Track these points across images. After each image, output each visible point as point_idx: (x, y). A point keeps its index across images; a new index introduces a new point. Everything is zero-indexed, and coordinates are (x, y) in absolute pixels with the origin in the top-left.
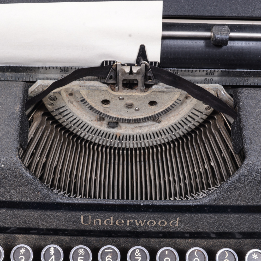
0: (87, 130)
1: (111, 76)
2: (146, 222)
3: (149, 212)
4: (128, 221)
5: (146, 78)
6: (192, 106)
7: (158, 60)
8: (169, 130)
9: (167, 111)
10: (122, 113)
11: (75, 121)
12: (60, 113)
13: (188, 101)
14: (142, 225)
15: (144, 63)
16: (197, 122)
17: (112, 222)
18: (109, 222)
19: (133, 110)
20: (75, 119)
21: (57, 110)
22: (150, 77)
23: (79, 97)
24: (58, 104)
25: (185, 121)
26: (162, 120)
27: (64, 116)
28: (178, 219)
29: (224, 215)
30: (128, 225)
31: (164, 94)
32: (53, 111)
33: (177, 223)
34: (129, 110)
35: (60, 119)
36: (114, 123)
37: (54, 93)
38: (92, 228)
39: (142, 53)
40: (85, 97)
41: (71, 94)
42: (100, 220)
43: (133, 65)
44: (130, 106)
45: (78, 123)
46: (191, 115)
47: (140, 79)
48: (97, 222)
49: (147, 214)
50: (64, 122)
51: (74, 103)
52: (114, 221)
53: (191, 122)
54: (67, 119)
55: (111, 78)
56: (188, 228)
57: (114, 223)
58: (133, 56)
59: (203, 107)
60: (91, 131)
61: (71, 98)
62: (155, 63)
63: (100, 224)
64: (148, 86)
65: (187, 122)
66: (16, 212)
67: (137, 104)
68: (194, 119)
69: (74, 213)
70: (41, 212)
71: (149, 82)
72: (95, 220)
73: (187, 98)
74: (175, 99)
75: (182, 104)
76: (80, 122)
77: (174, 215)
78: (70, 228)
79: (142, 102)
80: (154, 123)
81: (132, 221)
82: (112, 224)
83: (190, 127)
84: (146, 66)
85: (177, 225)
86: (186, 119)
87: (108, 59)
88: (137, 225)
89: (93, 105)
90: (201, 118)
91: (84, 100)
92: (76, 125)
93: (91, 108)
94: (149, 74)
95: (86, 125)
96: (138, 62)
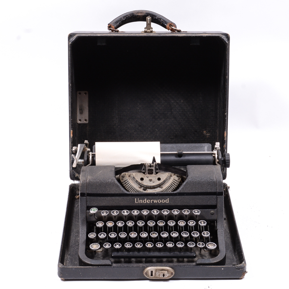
0: (135, 191)
1: (144, 169)
2: (158, 201)
3: (158, 196)
4: (151, 201)
5: (156, 169)
6: (173, 178)
7: (160, 163)
8: (166, 190)
9: (164, 182)
10: (148, 184)
11: (131, 187)
12: (125, 183)
13: (172, 177)
14: (156, 202)
15: (154, 163)
16: (176, 185)
17: (146, 201)
18: (145, 201)
19: (152, 182)
20: (131, 186)
21: (124, 182)
22: (157, 169)
23: (132, 176)
24: (125, 179)
25: (171, 185)
26: (163, 187)
27: (127, 185)
28: (168, 199)
29: (184, 196)
30: (151, 202)
31: (163, 174)
32: (123, 182)
33: (168, 201)
34: (150, 182)
35: (125, 186)
36: (146, 188)
37: (124, 174)
38: (139, 205)
39: (154, 160)
40: (135, 176)
41: (129, 176)
42: (142, 201)
43: (151, 164)
44: (151, 180)
45: (132, 188)
46: (173, 182)
47: (153, 168)
48: (141, 201)
49: (158, 197)
50: (127, 187)
51: (131, 180)
52: (147, 201)
53: (173, 186)
54: (128, 186)
55: (143, 170)
56: (172, 204)
57: (147, 202)
58: (150, 161)
59: (177, 178)
60: (137, 191)
61: (129, 178)
62: (159, 163)
63: (142, 202)
64: (157, 173)
65: (172, 186)
66: (113, 198)
67: (153, 179)
68: (174, 184)
69: (133, 197)
70: (122, 197)
71: (157, 171)
72: (140, 201)
73: (171, 176)
74: (167, 176)
75: (170, 179)
76: (133, 187)
77: (166, 197)
78: (131, 205)
79: (155, 178)
80: (160, 188)
81: (153, 200)
82: (146, 202)
83: (173, 188)
84: (156, 164)
85: (168, 202)
86: (171, 184)
87: (142, 163)
88: (155, 202)
89: (137, 180)
90: (177, 184)
91: (134, 177)
92: (131, 189)
93: (137, 181)
94: (157, 168)
95: (135, 188)
96: (153, 163)
